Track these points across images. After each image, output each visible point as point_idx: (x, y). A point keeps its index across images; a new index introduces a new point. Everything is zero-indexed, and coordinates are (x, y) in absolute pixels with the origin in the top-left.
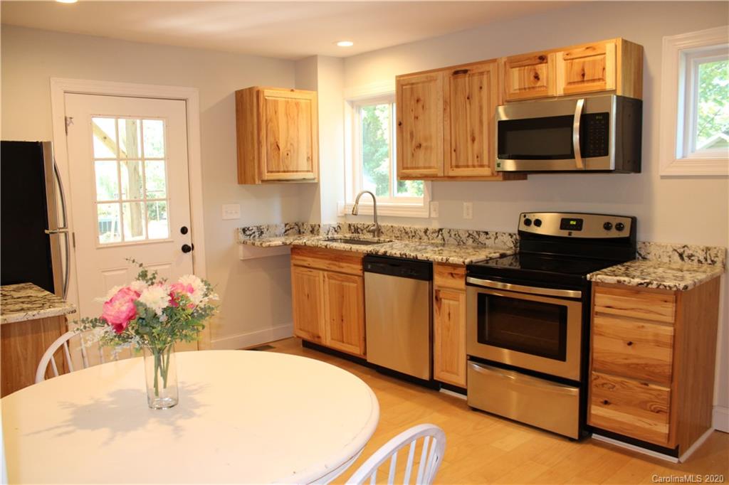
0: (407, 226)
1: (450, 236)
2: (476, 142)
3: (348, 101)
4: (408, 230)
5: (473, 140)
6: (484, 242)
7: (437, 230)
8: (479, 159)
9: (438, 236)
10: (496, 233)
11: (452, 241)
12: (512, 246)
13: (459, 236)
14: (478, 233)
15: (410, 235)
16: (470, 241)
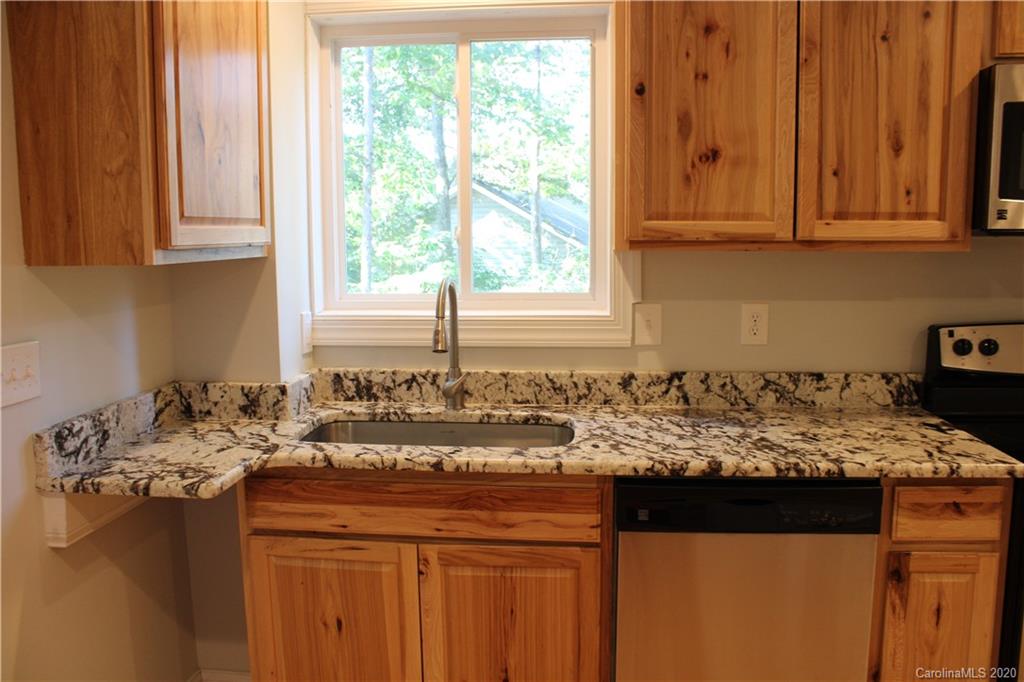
0: (560, 372)
1: (708, 390)
2: (906, 155)
3: (312, 21)
4: (565, 381)
5: (897, 148)
6: (810, 399)
7: (664, 374)
8: (913, 197)
9: (667, 392)
10: (847, 376)
11: (714, 403)
12: (889, 400)
13: (736, 388)
14: (794, 377)
15: (570, 394)
16: (770, 398)
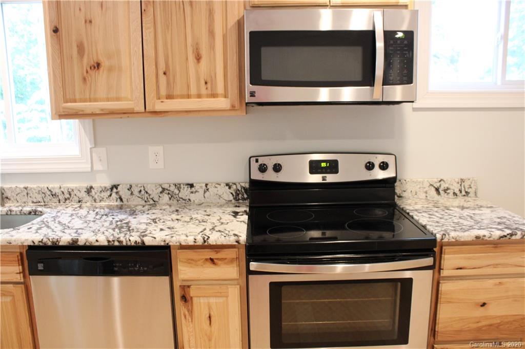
0: (54, 186)
1: (132, 194)
2: (204, 61)
4: (57, 191)
5: (198, 58)
6: (187, 198)
7: (108, 185)
8: (209, 85)
9: (111, 195)
10: (206, 185)
11: (136, 201)
12: (231, 198)
13: (147, 193)
14: (178, 186)
15: (61, 197)
16: (166, 197)
